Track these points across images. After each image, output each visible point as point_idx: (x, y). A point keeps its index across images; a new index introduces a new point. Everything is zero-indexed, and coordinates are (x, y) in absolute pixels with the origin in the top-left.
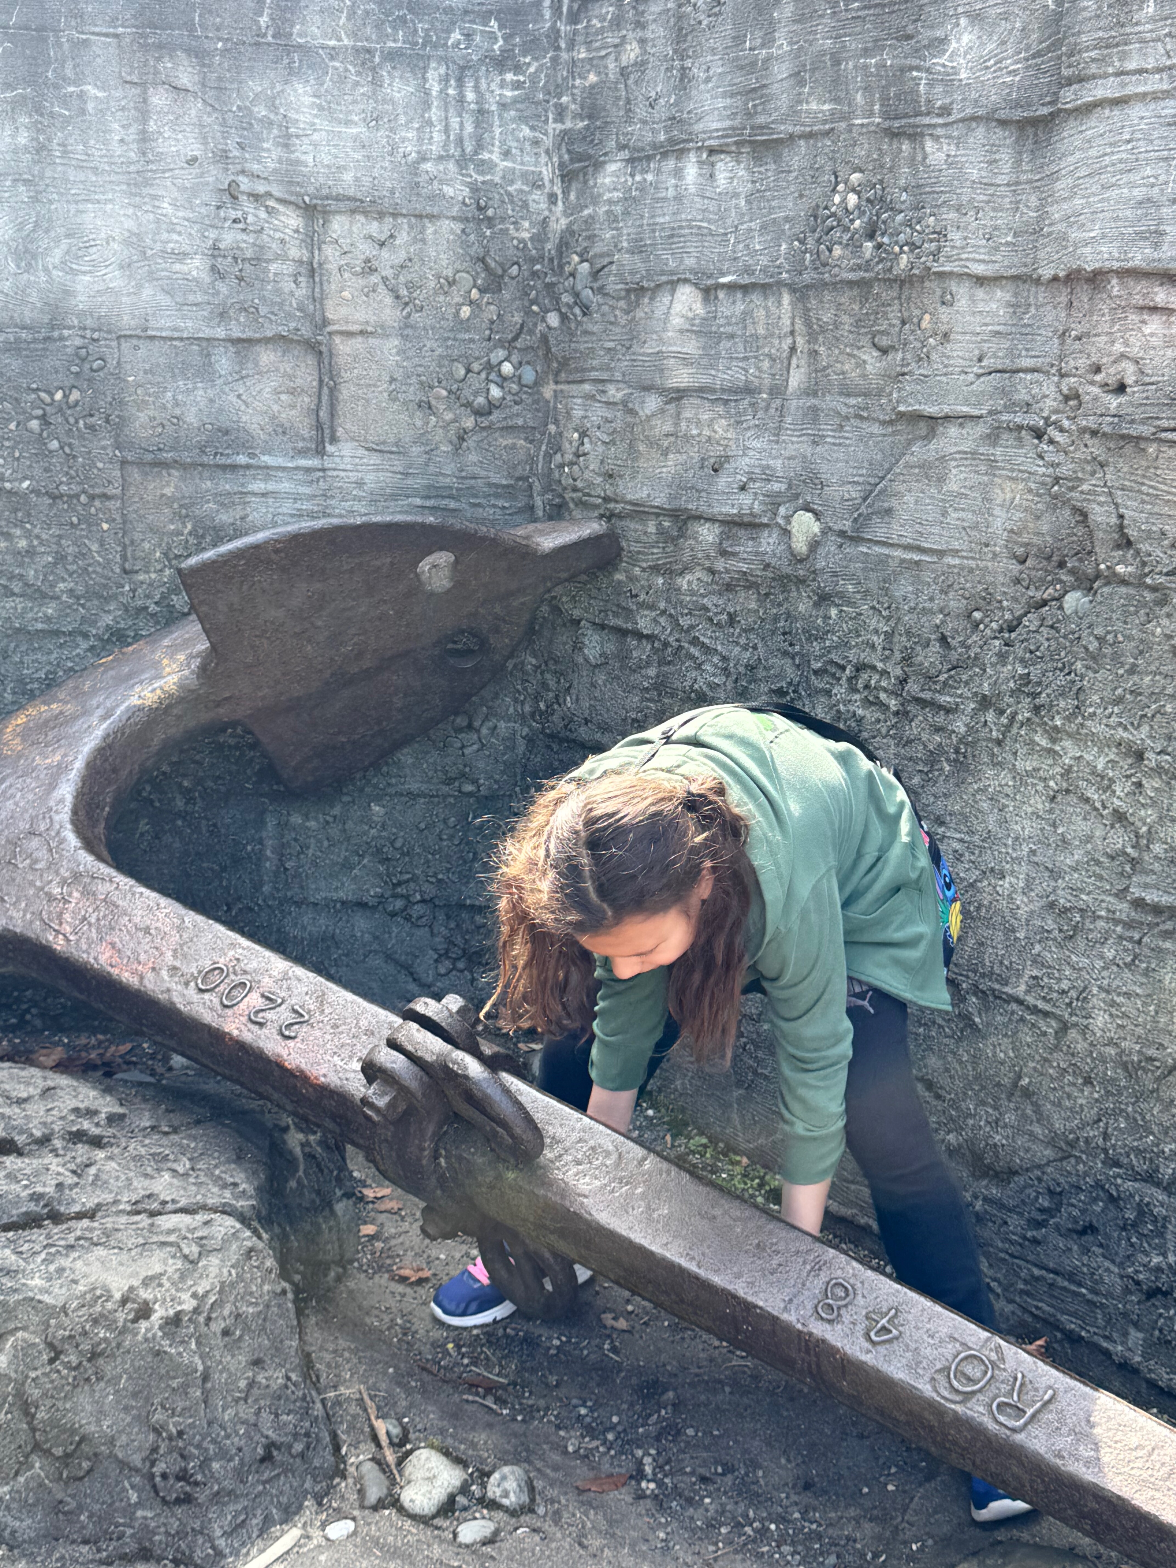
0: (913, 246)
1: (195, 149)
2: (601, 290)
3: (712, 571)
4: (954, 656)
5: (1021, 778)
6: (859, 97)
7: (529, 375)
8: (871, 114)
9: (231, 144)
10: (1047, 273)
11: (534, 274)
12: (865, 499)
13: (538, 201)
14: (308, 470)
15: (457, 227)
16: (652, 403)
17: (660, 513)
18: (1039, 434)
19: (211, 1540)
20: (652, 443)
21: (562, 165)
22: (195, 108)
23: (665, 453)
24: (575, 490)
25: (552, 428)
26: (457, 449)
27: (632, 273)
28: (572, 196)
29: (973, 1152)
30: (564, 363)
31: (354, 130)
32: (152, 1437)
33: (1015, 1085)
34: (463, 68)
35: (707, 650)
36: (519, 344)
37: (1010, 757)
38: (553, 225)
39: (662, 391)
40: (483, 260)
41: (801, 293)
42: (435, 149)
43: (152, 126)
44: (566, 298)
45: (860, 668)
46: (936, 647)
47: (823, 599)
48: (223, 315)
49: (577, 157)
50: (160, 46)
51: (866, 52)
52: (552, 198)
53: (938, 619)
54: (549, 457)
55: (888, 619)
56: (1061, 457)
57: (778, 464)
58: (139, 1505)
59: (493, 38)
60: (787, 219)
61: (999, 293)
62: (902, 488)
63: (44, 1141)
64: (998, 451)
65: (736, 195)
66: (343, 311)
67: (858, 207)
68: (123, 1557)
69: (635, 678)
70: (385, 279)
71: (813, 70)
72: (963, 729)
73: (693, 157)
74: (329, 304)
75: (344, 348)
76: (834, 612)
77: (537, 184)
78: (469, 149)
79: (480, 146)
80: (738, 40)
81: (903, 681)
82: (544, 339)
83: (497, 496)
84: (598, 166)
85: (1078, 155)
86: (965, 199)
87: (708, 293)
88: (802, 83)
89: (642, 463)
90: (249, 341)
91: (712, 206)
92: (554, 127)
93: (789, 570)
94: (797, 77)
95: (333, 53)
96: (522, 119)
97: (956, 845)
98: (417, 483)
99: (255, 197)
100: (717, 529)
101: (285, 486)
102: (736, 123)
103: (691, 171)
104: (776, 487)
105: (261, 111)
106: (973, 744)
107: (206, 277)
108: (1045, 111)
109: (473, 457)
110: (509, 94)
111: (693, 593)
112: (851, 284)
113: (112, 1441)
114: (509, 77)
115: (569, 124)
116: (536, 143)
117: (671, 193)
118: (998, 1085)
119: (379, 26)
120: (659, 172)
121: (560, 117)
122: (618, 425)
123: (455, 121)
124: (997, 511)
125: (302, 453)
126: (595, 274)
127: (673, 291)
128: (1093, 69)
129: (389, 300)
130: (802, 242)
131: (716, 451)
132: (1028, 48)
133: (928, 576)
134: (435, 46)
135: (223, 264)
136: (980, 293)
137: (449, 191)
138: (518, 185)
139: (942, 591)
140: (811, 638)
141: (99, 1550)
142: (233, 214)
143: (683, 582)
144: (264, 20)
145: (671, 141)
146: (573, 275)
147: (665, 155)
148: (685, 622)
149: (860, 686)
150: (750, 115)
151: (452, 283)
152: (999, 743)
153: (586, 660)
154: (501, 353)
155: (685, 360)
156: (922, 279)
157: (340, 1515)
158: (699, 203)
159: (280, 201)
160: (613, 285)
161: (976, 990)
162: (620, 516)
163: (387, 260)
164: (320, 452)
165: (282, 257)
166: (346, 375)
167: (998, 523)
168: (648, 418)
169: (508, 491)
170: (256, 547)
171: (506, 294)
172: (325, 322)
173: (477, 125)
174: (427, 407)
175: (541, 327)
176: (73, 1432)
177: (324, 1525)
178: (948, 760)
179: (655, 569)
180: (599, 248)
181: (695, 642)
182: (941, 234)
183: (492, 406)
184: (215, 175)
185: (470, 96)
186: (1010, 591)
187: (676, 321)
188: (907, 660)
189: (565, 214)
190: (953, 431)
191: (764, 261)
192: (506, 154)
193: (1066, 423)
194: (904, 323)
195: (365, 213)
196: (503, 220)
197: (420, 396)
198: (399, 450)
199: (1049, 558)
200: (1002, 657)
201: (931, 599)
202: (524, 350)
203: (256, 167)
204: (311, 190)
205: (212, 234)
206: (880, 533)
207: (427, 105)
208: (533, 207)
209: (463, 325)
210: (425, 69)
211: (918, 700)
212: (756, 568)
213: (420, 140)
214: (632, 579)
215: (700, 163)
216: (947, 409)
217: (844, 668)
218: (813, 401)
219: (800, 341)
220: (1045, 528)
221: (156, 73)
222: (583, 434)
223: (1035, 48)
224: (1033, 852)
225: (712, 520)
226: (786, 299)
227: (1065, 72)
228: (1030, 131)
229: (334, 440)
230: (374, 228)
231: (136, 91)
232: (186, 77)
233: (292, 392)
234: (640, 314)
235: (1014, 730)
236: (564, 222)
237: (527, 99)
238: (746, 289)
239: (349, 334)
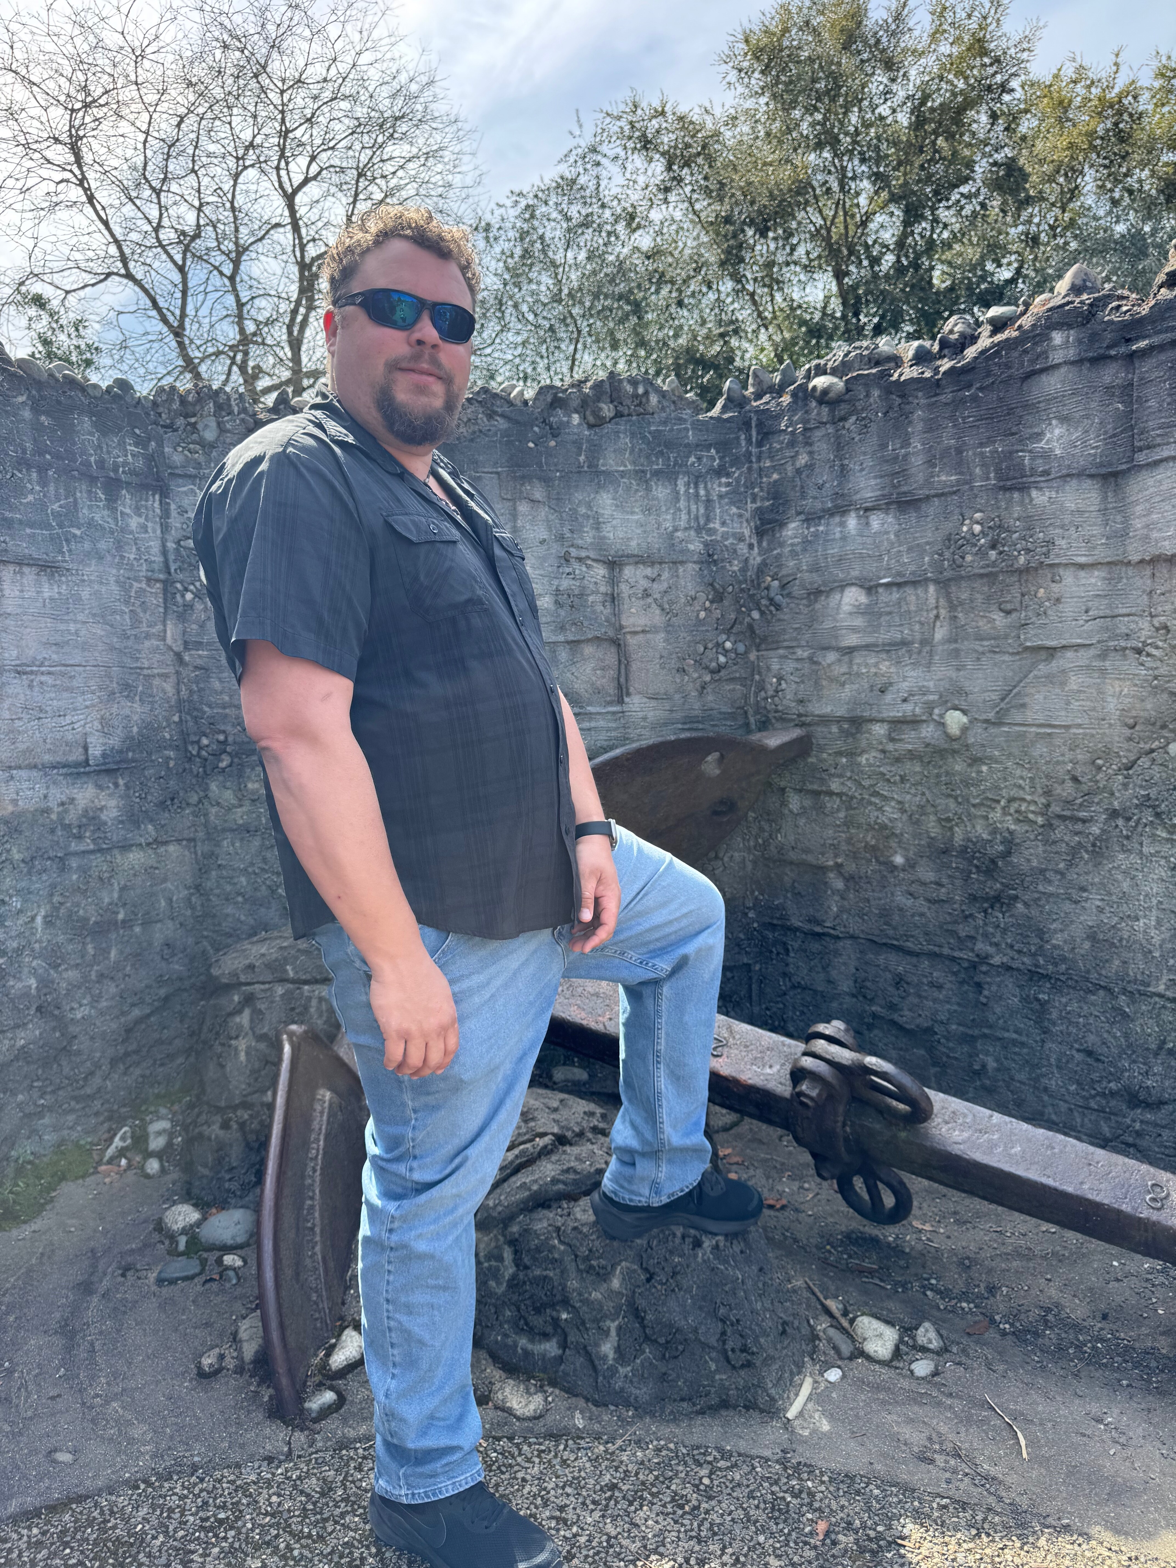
0: (1028, 551)
1: (544, 534)
2: (789, 595)
3: (883, 751)
4: (1085, 788)
5: (1147, 858)
6: (978, 470)
7: (741, 648)
8: (988, 479)
9: (566, 530)
10: (1135, 558)
11: (742, 590)
12: (1003, 699)
13: (743, 548)
14: (614, 713)
15: (697, 567)
16: (831, 657)
17: (839, 720)
18: (1139, 651)
19: (766, 1390)
20: (831, 680)
21: (756, 528)
22: (543, 511)
23: (843, 685)
24: (776, 711)
25: (757, 677)
26: (701, 694)
27: (811, 583)
28: (765, 544)
29: (1129, 1093)
30: (764, 639)
31: (636, 517)
32: (720, 1324)
33: (1160, 1048)
34: (697, 477)
35: (885, 798)
36: (734, 630)
37: (1137, 846)
38: (751, 561)
39: (838, 649)
40: (712, 585)
41: (943, 584)
42: (683, 524)
43: (519, 523)
44: (764, 602)
45: (1011, 800)
46: (1069, 784)
47: (976, 761)
48: (562, 628)
49: (763, 522)
50: (523, 477)
51: (981, 445)
52: (751, 546)
53: (1069, 766)
54: (756, 694)
55: (1030, 769)
56: (1159, 664)
57: (931, 684)
58: (717, 1371)
59: (713, 459)
60: (928, 543)
61: (1096, 573)
62: (1033, 691)
63: (581, 1134)
64: (1107, 663)
65: (887, 533)
66: (632, 620)
67: (982, 532)
68: (710, 1408)
69: (828, 820)
70: (655, 600)
71: (941, 458)
72: (1098, 832)
73: (853, 514)
74: (624, 617)
75: (632, 641)
76: (984, 768)
77: (741, 539)
78: (702, 522)
79: (708, 520)
80: (883, 446)
81: (1048, 806)
82: (751, 627)
83: (725, 719)
84: (782, 525)
85: (1151, 490)
86: (1067, 522)
87: (871, 589)
88: (934, 466)
89: (825, 692)
90: (578, 642)
91: (869, 541)
92: (750, 506)
93: (946, 746)
94: (930, 463)
95: (623, 474)
96: (732, 503)
97: (1099, 903)
98: (678, 715)
99: (580, 559)
100: (886, 726)
101: (602, 723)
102: (886, 492)
103: (852, 522)
104: (931, 697)
105: (583, 510)
106: (1107, 840)
107: (552, 607)
108: (1124, 467)
109: (710, 698)
110: (723, 489)
111: (870, 765)
112: (982, 576)
113: (696, 1330)
114: (724, 480)
115: (759, 504)
116: (740, 516)
117: (838, 536)
118: (1147, 1049)
119: (648, 457)
120: (828, 524)
121: (754, 501)
122: (806, 671)
123: (693, 507)
124: (1109, 699)
125: (610, 703)
126: (783, 587)
127: (842, 591)
128: (1159, 440)
129: (658, 612)
130: (940, 555)
131: (880, 682)
132: (1106, 433)
133: (1058, 741)
134: (681, 466)
135: (563, 599)
136: (1082, 574)
137: (691, 547)
138: (731, 541)
139: (1070, 750)
140: (967, 785)
141: (694, 1405)
142: (567, 570)
143: (863, 760)
144: (582, 458)
145: (836, 507)
146: (767, 588)
147: (832, 515)
148: (866, 783)
149: (1012, 811)
150: (894, 487)
151: (694, 599)
152: (1127, 838)
153: (791, 811)
154: (724, 637)
155: (854, 630)
156: (1036, 569)
157: (828, 1366)
158: (859, 540)
159: (594, 560)
160: (797, 591)
161: (1124, 991)
162: (809, 725)
163: (657, 588)
164: (621, 701)
165: (597, 592)
166: (634, 657)
167: (1112, 706)
168: (829, 665)
169: (732, 716)
170: (616, 758)
171: (726, 603)
172: (621, 627)
173: (706, 508)
174: (682, 671)
175: (747, 620)
176: (671, 1326)
177: (821, 1374)
178: (1087, 851)
179: (840, 754)
180: (784, 572)
181: (876, 794)
182: (1050, 542)
183: (720, 668)
184: (556, 549)
185: (702, 492)
186: (1125, 745)
187: (846, 608)
188: (1048, 793)
189: (759, 554)
190: (1070, 654)
191: (912, 568)
192: (723, 524)
193: (1160, 644)
194: (1023, 595)
195: (644, 563)
196: (723, 561)
197: (679, 665)
198: (668, 697)
199: (1154, 724)
200: (1125, 786)
201: (1063, 755)
202: (737, 634)
203: (580, 542)
204: (612, 552)
205: (556, 582)
206: (1018, 719)
207: (677, 500)
208: (739, 552)
209: (700, 622)
210: (676, 479)
211: (1059, 817)
212: (920, 747)
213: (674, 519)
214: (822, 761)
215: (859, 517)
216: (1064, 642)
217: (998, 802)
218: (954, 646)
219: (943, 612)
220: (1149, 707)
221: (521, 492)
222: (780, 679)
223: (1111, 432)
224: (1161, 903)
225: (882, 721)
226: (932, 589)
227: (1137, 444)
228: (1112, 479)
229: (628, 694)
230: (649, 571)
231: (510, 504)
232: (538, 493)
233: (603, 669)
234: (818, 606)
235: (1140, 829)
236: (759, 559)
237: (735, 492)
238: (899, 585)
239: (635, 633)
